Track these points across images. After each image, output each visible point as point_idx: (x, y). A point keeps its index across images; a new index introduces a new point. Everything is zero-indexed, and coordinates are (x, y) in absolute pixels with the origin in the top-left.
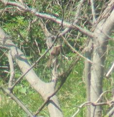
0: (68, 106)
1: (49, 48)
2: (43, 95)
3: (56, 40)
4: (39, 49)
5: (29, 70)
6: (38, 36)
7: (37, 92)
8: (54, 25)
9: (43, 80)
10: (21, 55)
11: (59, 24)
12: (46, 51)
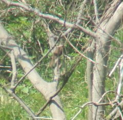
0: (70, 106)
1: (51, 48)
2: (45, 95)
3: (59, 40)
4: (41, 49)
5: (31, 70)
6: (41, 36)
7: (39, 91)
8: (57, 25)
9: (46, 80)
10: (24, 55)
11: (61, 24)
12: (48, 51)
